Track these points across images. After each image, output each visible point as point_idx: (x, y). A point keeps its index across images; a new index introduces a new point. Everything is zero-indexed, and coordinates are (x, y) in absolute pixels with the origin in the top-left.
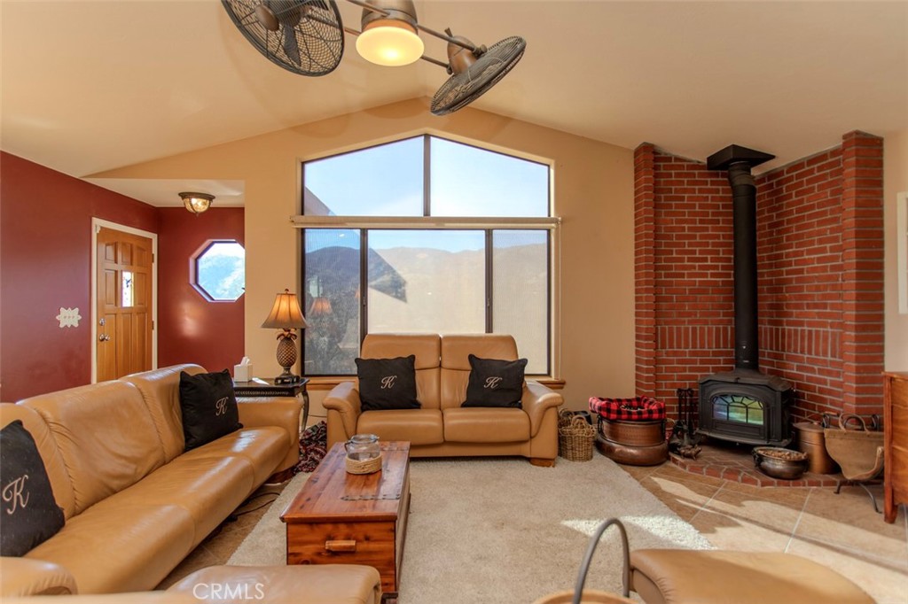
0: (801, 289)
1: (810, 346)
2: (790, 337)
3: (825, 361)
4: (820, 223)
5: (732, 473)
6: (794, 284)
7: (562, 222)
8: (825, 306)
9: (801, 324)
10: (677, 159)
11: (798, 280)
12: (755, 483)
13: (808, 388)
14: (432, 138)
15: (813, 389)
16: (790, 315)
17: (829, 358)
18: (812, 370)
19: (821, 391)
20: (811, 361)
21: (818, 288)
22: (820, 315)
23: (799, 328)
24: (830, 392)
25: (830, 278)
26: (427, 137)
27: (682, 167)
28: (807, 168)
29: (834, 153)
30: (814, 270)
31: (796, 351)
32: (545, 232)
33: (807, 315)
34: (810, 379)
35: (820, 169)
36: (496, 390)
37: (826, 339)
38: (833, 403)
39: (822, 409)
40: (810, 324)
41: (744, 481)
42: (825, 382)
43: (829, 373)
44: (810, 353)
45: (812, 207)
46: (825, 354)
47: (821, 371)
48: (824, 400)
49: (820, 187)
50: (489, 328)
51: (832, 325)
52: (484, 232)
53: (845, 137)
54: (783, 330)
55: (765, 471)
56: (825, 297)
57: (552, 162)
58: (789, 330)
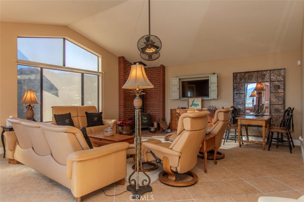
0: (151, 94)
1: (153, 107)
2: (148, 105)
3: (156, 109)
4: (155, 81)
5: (146, 133)
6: (149, 93)
7: (104, 74)
8: (156, 98)
9: (151, 102)
10: (128, 61)
11: (150, 92)
12: (150, 134)
13: (152, 115)
14: (66, 40)
15: (153, 115)
16: (148, 100)
17: (157, 108)
18: (153, 111)
19: (155, 115)
20: (153, 109)
21: (154, 94)
22: (155, 100)
23: (150, 103)
24: (157, 115)
25: (157, 92)
26: (64, 39)
27: (128, 63)
28: (152, 69)
29: (158, 67)
30: (154, 90)
31: (150, 108)
32: (97, 76)
33: (152, 100)
34: (153, 113)
35: (155, 70)
36: (97, 121)
37: (156, 104)
38: (157, 117)
39: (155, 119)
40: (153, 102)
41: (149, 134)
42: (156, 113)
43: (157, 111)
44: (153, 108)
45: (153, 77)
46: (156, 108)
47: (155, 111)
48: (155, 117)
49: (155, 74)
50: (83, 104)
51: (157, 102)
52: (81, 74)
53: (161, 65)
54: (147, 103)
55: (151, 132)
56: (156, 96)
57: (100, 56)
58: (148, 103)
